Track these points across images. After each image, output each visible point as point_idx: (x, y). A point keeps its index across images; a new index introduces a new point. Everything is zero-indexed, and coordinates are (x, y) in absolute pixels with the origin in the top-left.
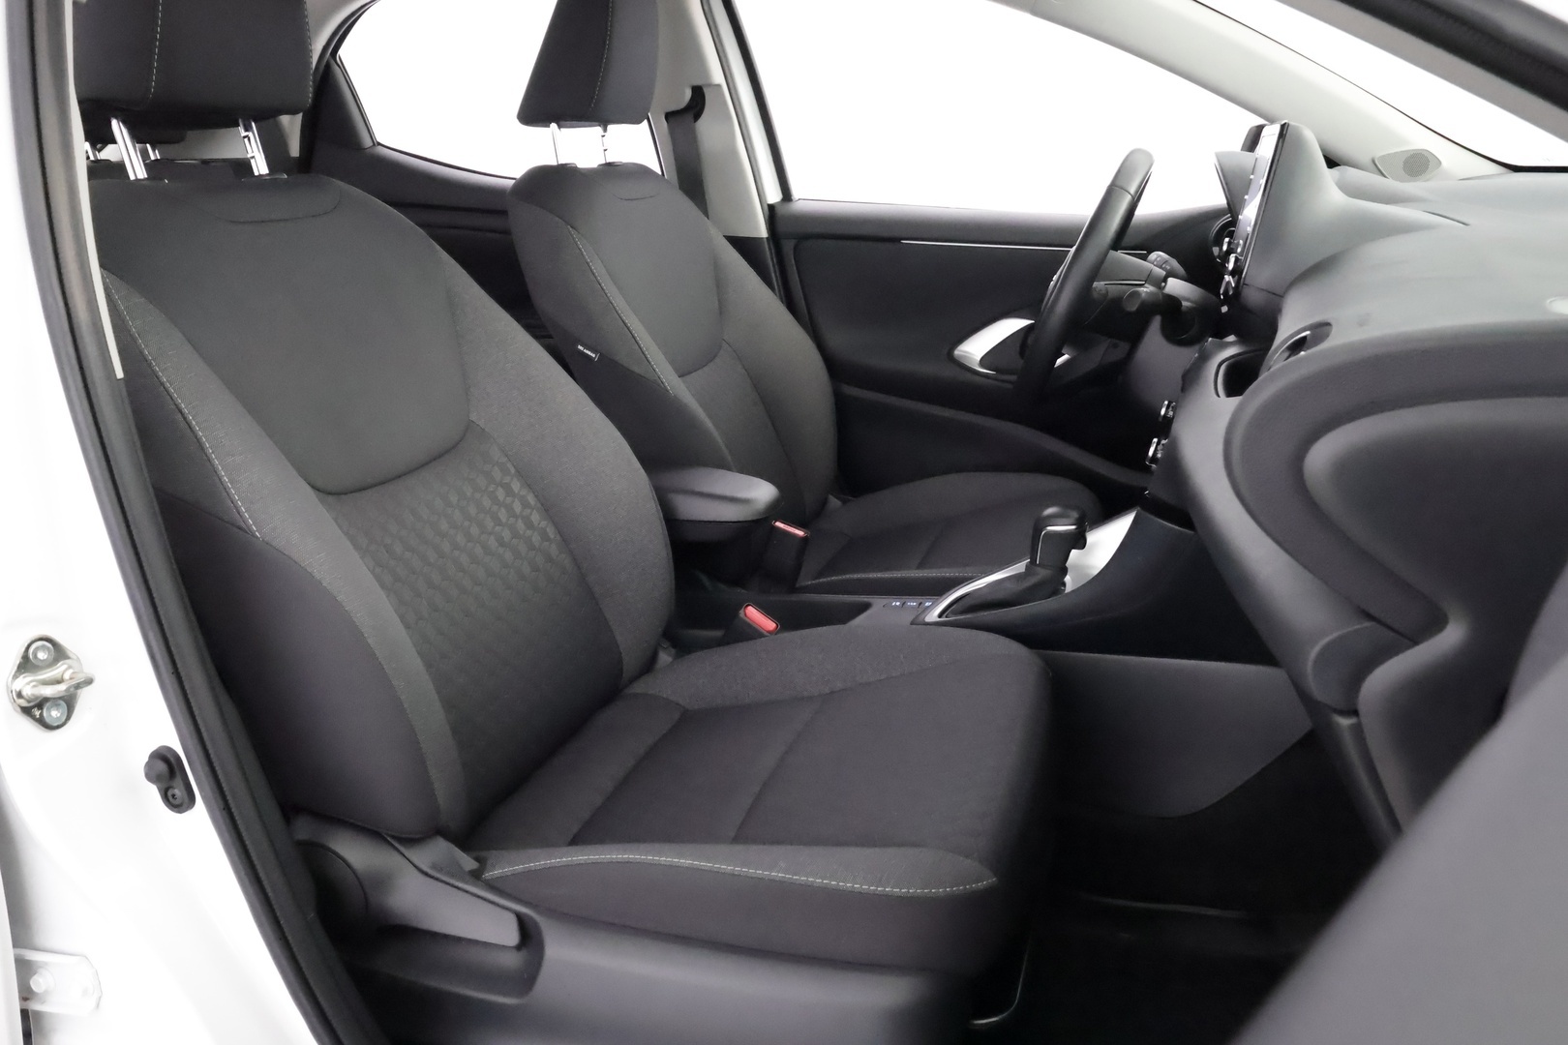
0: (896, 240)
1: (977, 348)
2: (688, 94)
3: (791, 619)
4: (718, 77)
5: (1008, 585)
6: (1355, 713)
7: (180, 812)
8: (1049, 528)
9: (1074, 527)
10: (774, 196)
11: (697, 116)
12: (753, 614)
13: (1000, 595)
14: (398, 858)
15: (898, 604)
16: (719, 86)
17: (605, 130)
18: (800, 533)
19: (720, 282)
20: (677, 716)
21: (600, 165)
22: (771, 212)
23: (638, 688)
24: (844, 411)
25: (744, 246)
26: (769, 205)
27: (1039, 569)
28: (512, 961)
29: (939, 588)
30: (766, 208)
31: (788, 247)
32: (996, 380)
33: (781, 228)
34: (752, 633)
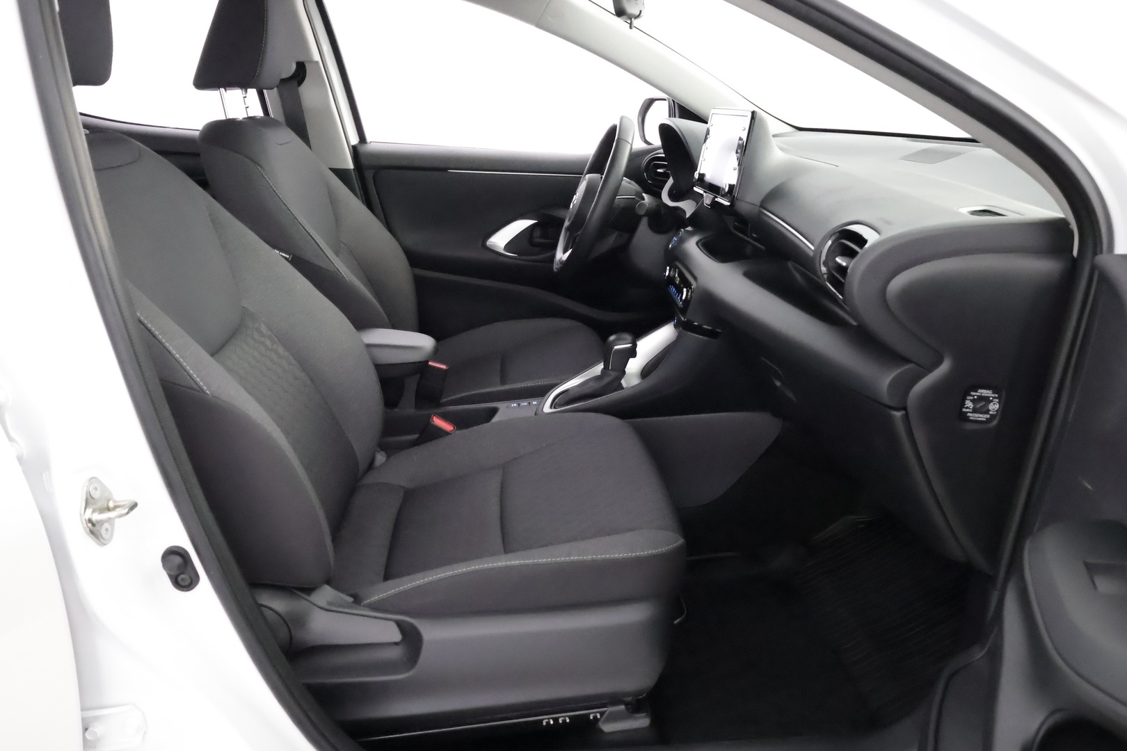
0: (445, 170)
1: (500, 240)
2: (294, 67)
3: (463, 422)
4: (317, 57)
5: (591, 384)
6: (905, 409)
7: (188, 590)
8: (616, 347)
9: (630, 345)
10: (354, 140)
11: (300, 82)
12: (438, 422)
13: (587, 390)
14: (305, 602)
15: (515, 405)
16: (317, 62)
17: (246, 92)
18: (444, 367)
19: (333, 200)
20: (401, 494)
21: (244, 118)
22: (355, 151)
23: (370, 479)
24: (420, 285)
25: (341, 174)
26: (353, 146)
27: (611, 372)
28: (395, 654)
29: (542, 392)
30: (351, 147)
31: (369, 175)
32: (520, 260)
33: (364, 161)
34: (441, 433)
